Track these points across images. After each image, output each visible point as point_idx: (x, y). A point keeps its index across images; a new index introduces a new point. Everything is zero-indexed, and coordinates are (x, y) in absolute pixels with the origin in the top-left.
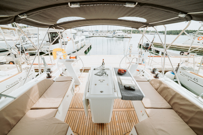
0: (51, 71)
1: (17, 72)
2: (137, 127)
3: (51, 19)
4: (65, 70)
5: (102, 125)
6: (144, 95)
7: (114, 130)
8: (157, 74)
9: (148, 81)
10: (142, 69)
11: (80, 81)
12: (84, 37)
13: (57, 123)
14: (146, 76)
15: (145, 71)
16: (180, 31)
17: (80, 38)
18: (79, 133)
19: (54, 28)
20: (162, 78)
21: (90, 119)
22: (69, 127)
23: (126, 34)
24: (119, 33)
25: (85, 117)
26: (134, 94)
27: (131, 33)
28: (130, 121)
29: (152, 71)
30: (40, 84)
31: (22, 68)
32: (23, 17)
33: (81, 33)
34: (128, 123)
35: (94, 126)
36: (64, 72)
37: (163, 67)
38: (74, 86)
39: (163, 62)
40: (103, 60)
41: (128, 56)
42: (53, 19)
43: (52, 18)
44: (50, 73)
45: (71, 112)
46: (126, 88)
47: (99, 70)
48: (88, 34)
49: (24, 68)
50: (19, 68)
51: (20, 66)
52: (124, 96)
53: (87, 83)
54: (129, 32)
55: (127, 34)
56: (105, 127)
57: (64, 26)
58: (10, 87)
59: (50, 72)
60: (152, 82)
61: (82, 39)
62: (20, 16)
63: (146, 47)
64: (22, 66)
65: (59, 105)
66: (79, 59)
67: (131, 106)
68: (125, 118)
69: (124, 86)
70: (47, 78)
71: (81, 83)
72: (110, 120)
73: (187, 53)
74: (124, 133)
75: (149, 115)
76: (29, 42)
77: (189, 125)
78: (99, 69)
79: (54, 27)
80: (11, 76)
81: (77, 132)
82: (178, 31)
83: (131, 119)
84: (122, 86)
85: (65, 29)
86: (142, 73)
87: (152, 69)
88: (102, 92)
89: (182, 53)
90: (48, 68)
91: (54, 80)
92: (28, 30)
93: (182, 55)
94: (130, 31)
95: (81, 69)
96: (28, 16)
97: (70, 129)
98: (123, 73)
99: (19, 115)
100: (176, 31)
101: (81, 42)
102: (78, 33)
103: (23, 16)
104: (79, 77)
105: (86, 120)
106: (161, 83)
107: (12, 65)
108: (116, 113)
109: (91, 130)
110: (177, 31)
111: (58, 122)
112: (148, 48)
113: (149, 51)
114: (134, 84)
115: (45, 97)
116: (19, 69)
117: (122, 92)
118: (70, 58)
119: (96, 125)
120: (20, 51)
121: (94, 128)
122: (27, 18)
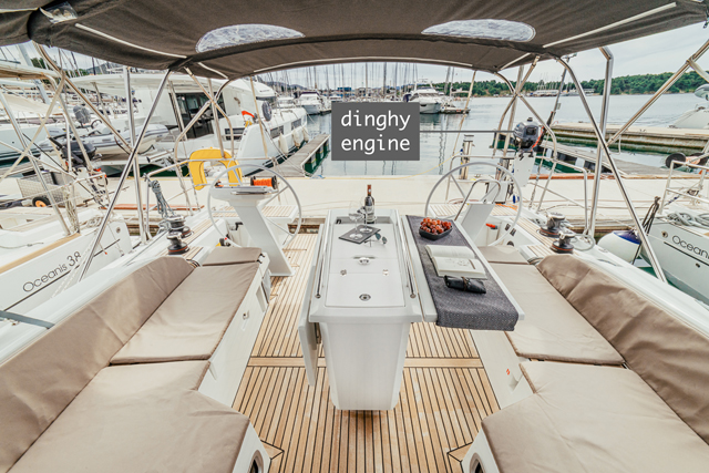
0: (185, 230)
1: (62, 234)
2: (490, 428)
3: (174, 31)
4: (237, 224)
5: (365, 419)
6: (520, 312)
7: (410, 436)
8: (567, 238)
9: (531, 262)
10: (507, 220)
11: (288, 262)
12: (301, 113)
13: (203, 413)
14: (520, 246)
15: (517, 227)
16: (663, 78)
17: (289, 118)
18: (285, 447)
19: (188, 70)
20: (582, 251)
21: (325, 396)
22: (247, 425)
23: (448, 99)
24: (425, 95)
25: (305, 390)
26: (483, 306)
27: (466, 95)
28: (468, 407)
29: (546, 228)
30: (143, 275)
31: (81, 220)
32: (60, 19)
33: (289, 98)
34: (459, 411)
35: (337, 420)
36: (233, 233)
37: (589, 212)
38: (269, 282)
39: (590, 196)
40: (369, 187)
41: (456, 175)
42: (181, 34)
43: (175, 28)
44: (183, 237)
45: (256, 370)
46: (453, 284)
47: (353, 222)
48: (316, 102)
49: (88, 219)
50: (67, 220)
51: (72, 213)
52: (446, 312)
53: (314, 269)
54: (459, 91)
55: (451, 98)
56: (376, 425)
57: (224, 65)
58: (36, 289)
59: (180, 234)
60: (547, 267)
61: (294, 119)
62: (48, 14)
63: (523, 143)
64: (79, 215)
65: (214, 346)
66: (285, 185)
67: (469, 351)
68: (450, 396)
69: (446, 277)
70: (172, 253)
71: (293, 271)
72: (395, 402)
73: (698, 159)
74: (446, 450)
75: (536, 386)
76: (101, 127)
77: (699, 429)
78: (353, 218)
79: (188, 65)
80: (41, 247)
81: (277, 444)
82: (656, 77)
83: (469, 398)
84: (435, 277)
85: (232, 78)
86: (506, 236)
87: (546, 220)
88: (365, 297)
89: (674, 161)
90: (173, 219)
91: (196, 259)
92: (94, 84)
93: (676, 166)
94: (466, 86)
95: (291, 223)
96: (79, 13)
97: (252, 433)
98: (439, 232)
99: (67, 386)
100: (646, 77)
101: (292, 132)
102: (279, 99)
103: (62, 12)
104: (285, 250)
105: (310, 400)
106: (583, 269)
107: (41, 209)
108: (414, 376)
109: (328, 435)
110: (649, 77)
111: (210, 409)
112: (531, 143)
113: (535, 154)
114: (480, 270)
115: (162, 322)
116: (69, 225)
117: (436, 298)
118: (252, 183)
119: (345, 418)
120: (70, 158)
121: (337, 429)
122: (77, 25)
